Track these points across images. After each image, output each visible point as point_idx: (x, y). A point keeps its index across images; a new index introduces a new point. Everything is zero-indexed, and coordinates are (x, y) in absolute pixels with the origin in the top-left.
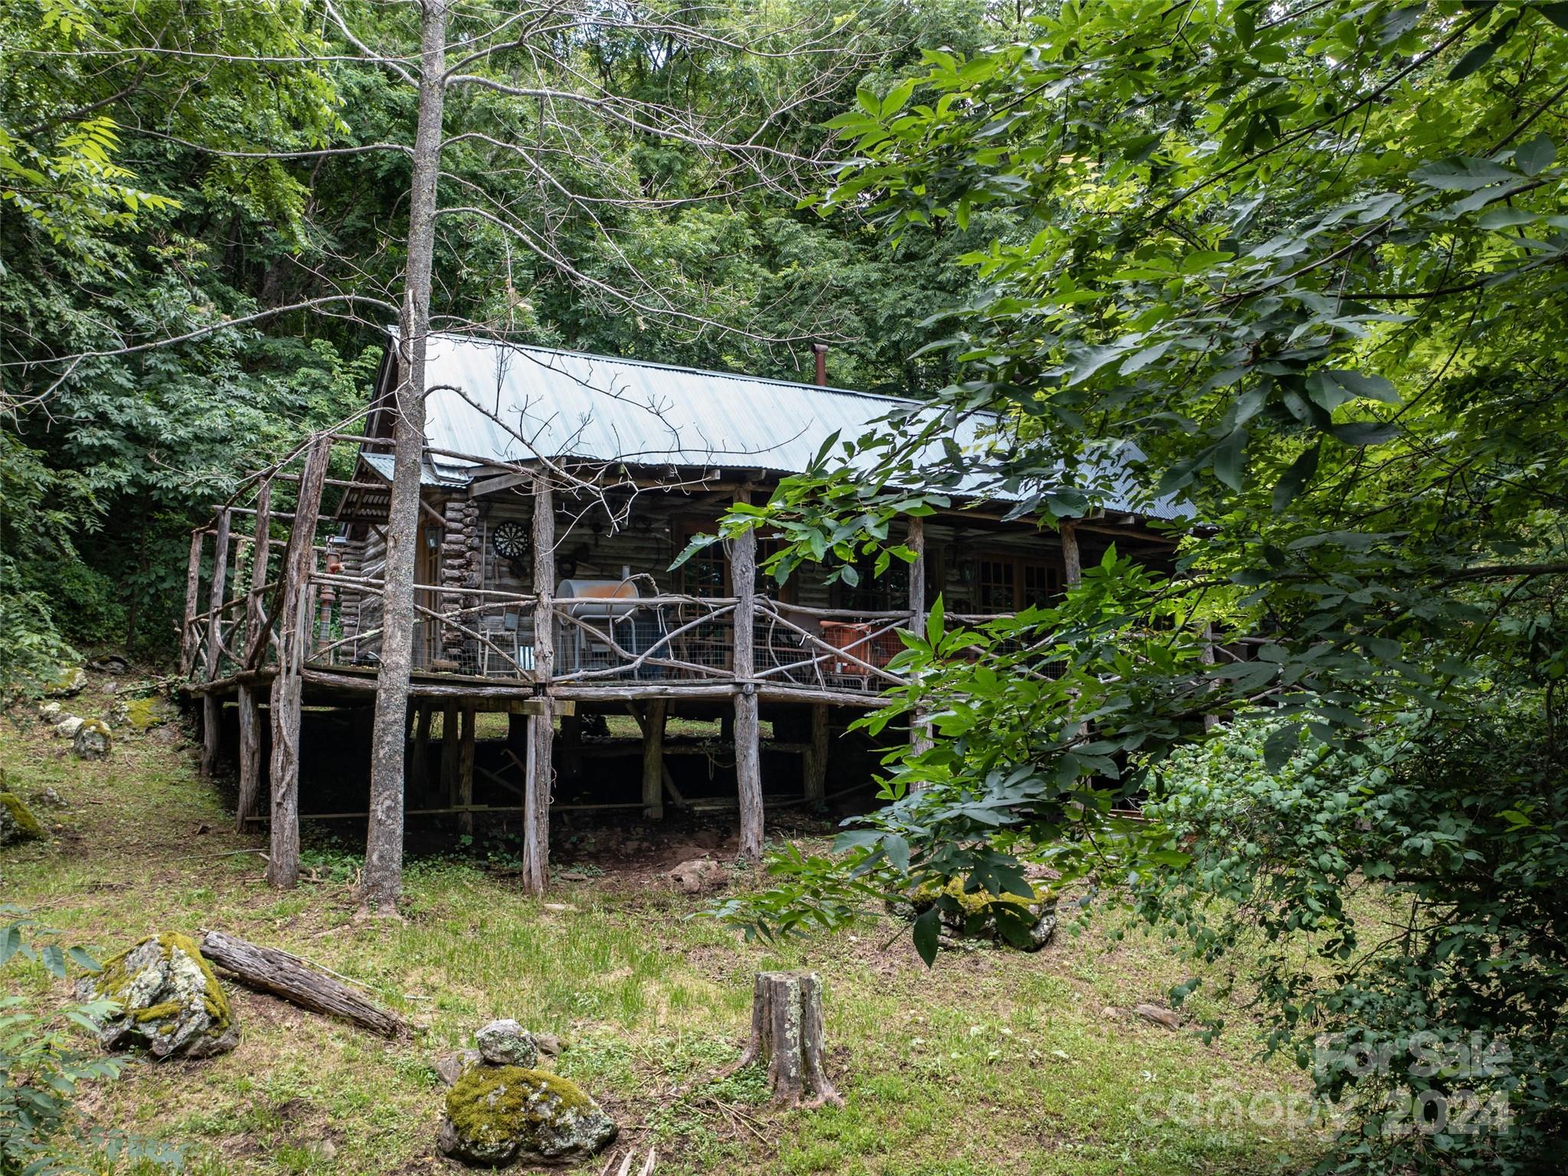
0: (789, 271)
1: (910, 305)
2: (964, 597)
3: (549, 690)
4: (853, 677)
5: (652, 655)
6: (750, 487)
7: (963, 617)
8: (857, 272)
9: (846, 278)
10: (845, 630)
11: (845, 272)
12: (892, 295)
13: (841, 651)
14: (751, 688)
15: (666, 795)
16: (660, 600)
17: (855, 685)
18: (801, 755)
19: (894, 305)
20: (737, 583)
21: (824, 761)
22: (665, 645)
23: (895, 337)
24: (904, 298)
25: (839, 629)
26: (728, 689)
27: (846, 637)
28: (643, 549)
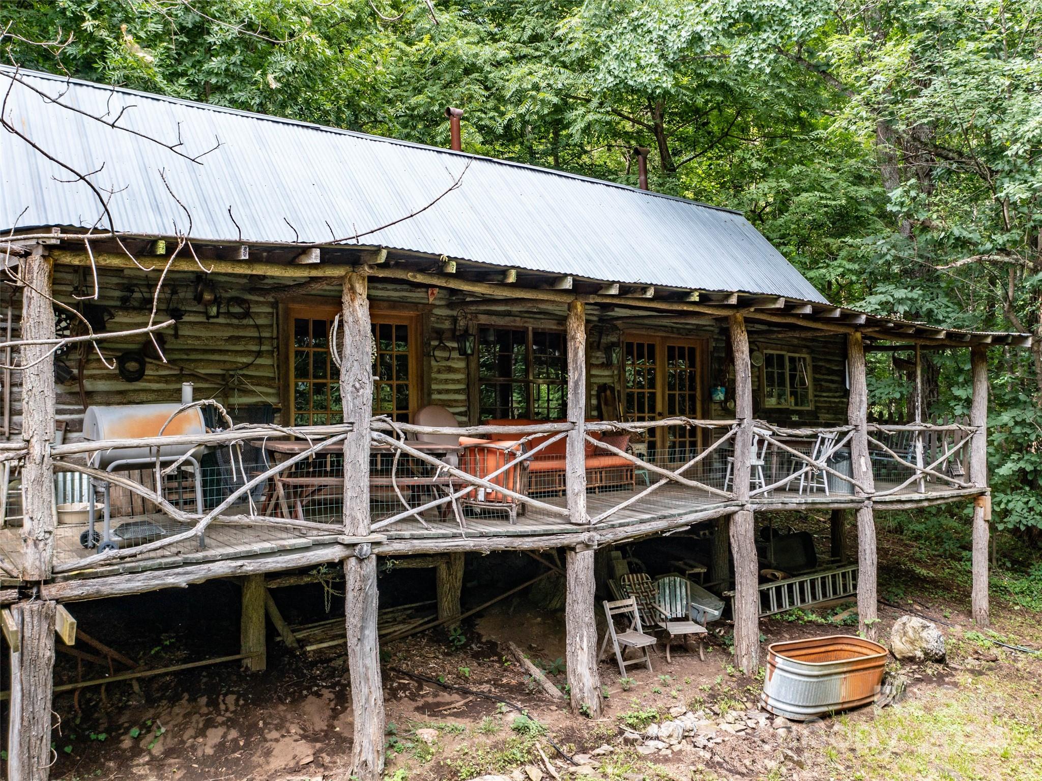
0: (422, 45)
1: (536, 80)
2: (607, 381)
3: (45, 591)
4: (497, 506)
5: (223, 513)
6: (367, 271)
7: (627, 426)
8: (486, 52)
9: (476, 55)
10: (490, 451)
11: (475, 49)
12: (518, 71)
13: (484, 481)
14: (366, 549)
15: (271, 631)
16: (234, 434)
17: (503, 516)
18: (435, 569)
19: (520, 79)
20: (347, 405)
21: (460, 574)
22: (243, 499)
23: (522, 110)
24: (530, 73)
25: (481, 449)
26: (334, 553)
27: (491, 461)
28: (239, 338)
